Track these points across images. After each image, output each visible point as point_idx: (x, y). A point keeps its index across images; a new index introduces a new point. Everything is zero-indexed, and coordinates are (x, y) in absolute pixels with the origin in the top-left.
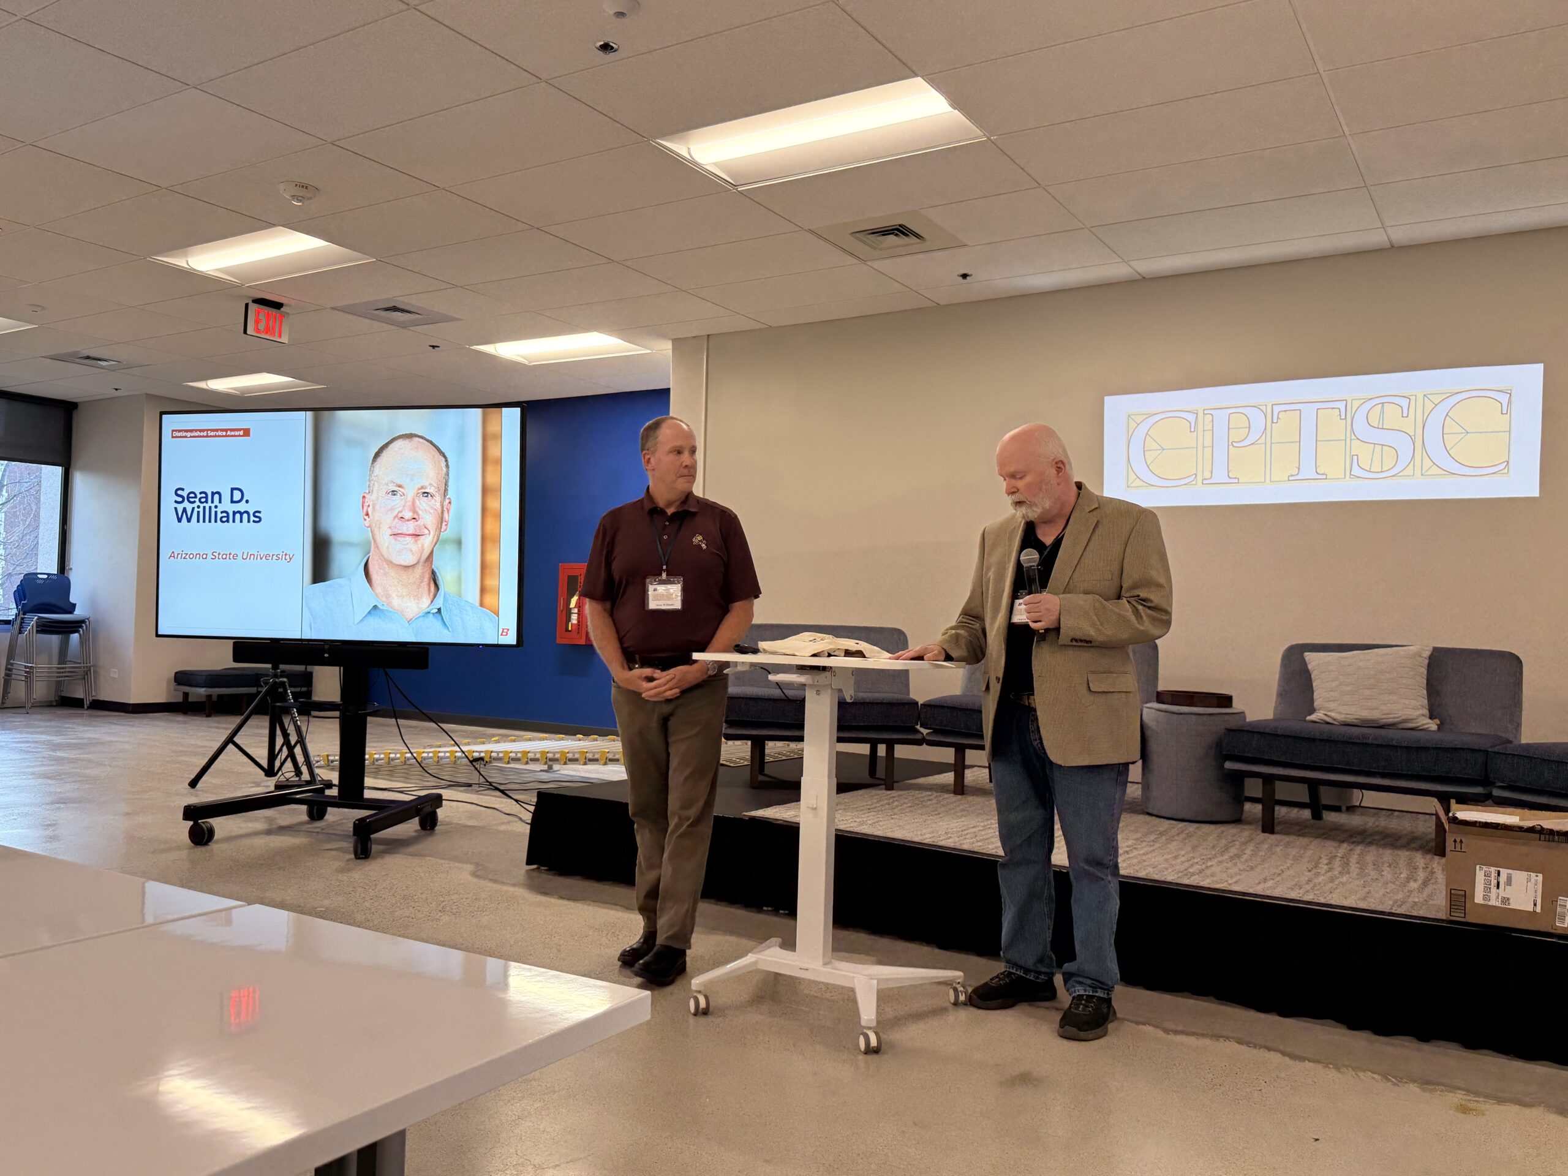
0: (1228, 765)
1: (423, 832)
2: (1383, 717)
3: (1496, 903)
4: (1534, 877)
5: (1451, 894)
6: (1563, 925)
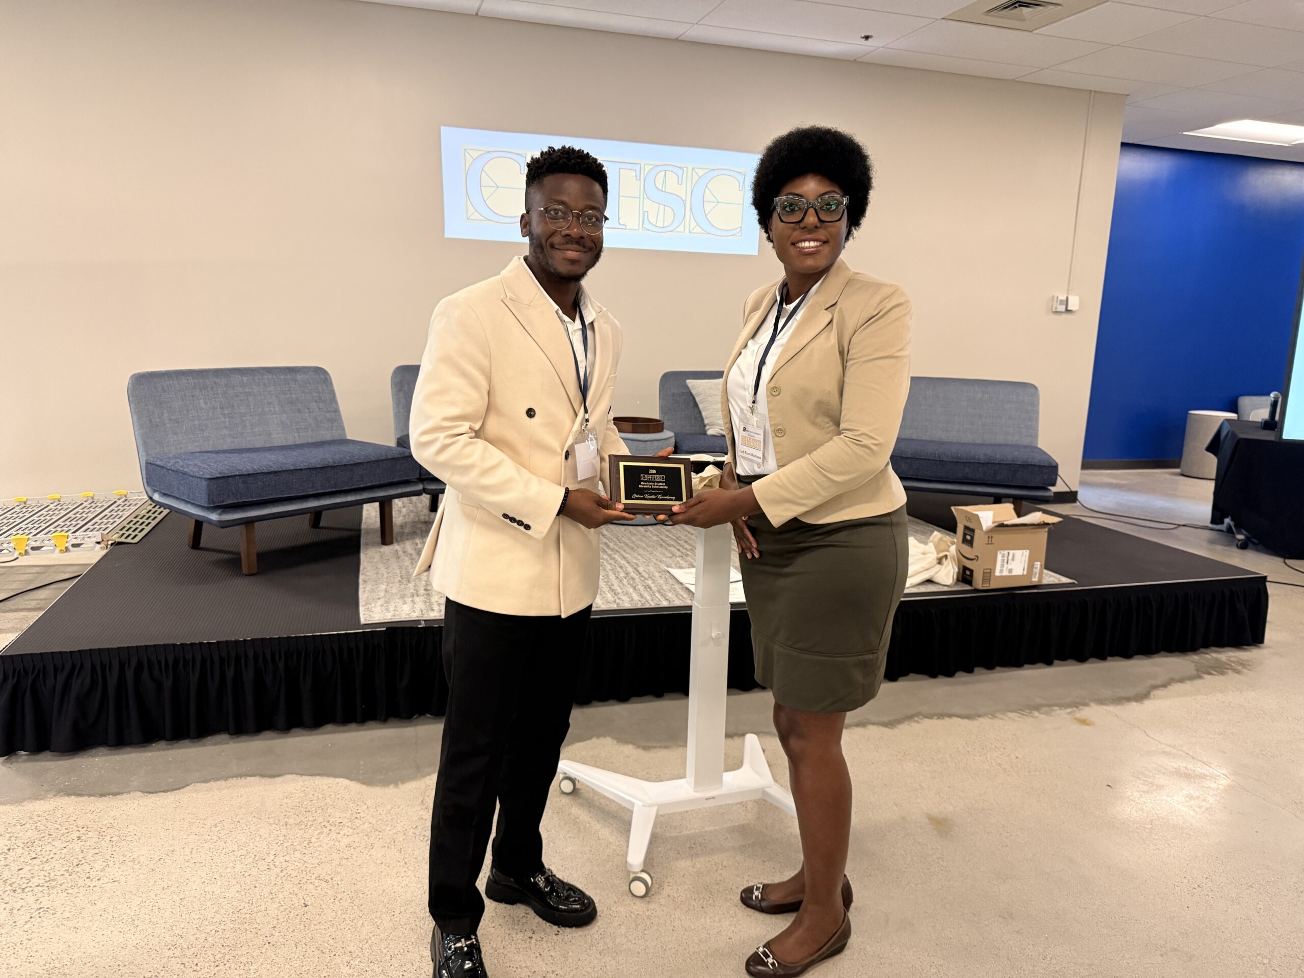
3: (1005, 573)
4: (1025, 553)
5: (984, 572)
6: (1035, 580)
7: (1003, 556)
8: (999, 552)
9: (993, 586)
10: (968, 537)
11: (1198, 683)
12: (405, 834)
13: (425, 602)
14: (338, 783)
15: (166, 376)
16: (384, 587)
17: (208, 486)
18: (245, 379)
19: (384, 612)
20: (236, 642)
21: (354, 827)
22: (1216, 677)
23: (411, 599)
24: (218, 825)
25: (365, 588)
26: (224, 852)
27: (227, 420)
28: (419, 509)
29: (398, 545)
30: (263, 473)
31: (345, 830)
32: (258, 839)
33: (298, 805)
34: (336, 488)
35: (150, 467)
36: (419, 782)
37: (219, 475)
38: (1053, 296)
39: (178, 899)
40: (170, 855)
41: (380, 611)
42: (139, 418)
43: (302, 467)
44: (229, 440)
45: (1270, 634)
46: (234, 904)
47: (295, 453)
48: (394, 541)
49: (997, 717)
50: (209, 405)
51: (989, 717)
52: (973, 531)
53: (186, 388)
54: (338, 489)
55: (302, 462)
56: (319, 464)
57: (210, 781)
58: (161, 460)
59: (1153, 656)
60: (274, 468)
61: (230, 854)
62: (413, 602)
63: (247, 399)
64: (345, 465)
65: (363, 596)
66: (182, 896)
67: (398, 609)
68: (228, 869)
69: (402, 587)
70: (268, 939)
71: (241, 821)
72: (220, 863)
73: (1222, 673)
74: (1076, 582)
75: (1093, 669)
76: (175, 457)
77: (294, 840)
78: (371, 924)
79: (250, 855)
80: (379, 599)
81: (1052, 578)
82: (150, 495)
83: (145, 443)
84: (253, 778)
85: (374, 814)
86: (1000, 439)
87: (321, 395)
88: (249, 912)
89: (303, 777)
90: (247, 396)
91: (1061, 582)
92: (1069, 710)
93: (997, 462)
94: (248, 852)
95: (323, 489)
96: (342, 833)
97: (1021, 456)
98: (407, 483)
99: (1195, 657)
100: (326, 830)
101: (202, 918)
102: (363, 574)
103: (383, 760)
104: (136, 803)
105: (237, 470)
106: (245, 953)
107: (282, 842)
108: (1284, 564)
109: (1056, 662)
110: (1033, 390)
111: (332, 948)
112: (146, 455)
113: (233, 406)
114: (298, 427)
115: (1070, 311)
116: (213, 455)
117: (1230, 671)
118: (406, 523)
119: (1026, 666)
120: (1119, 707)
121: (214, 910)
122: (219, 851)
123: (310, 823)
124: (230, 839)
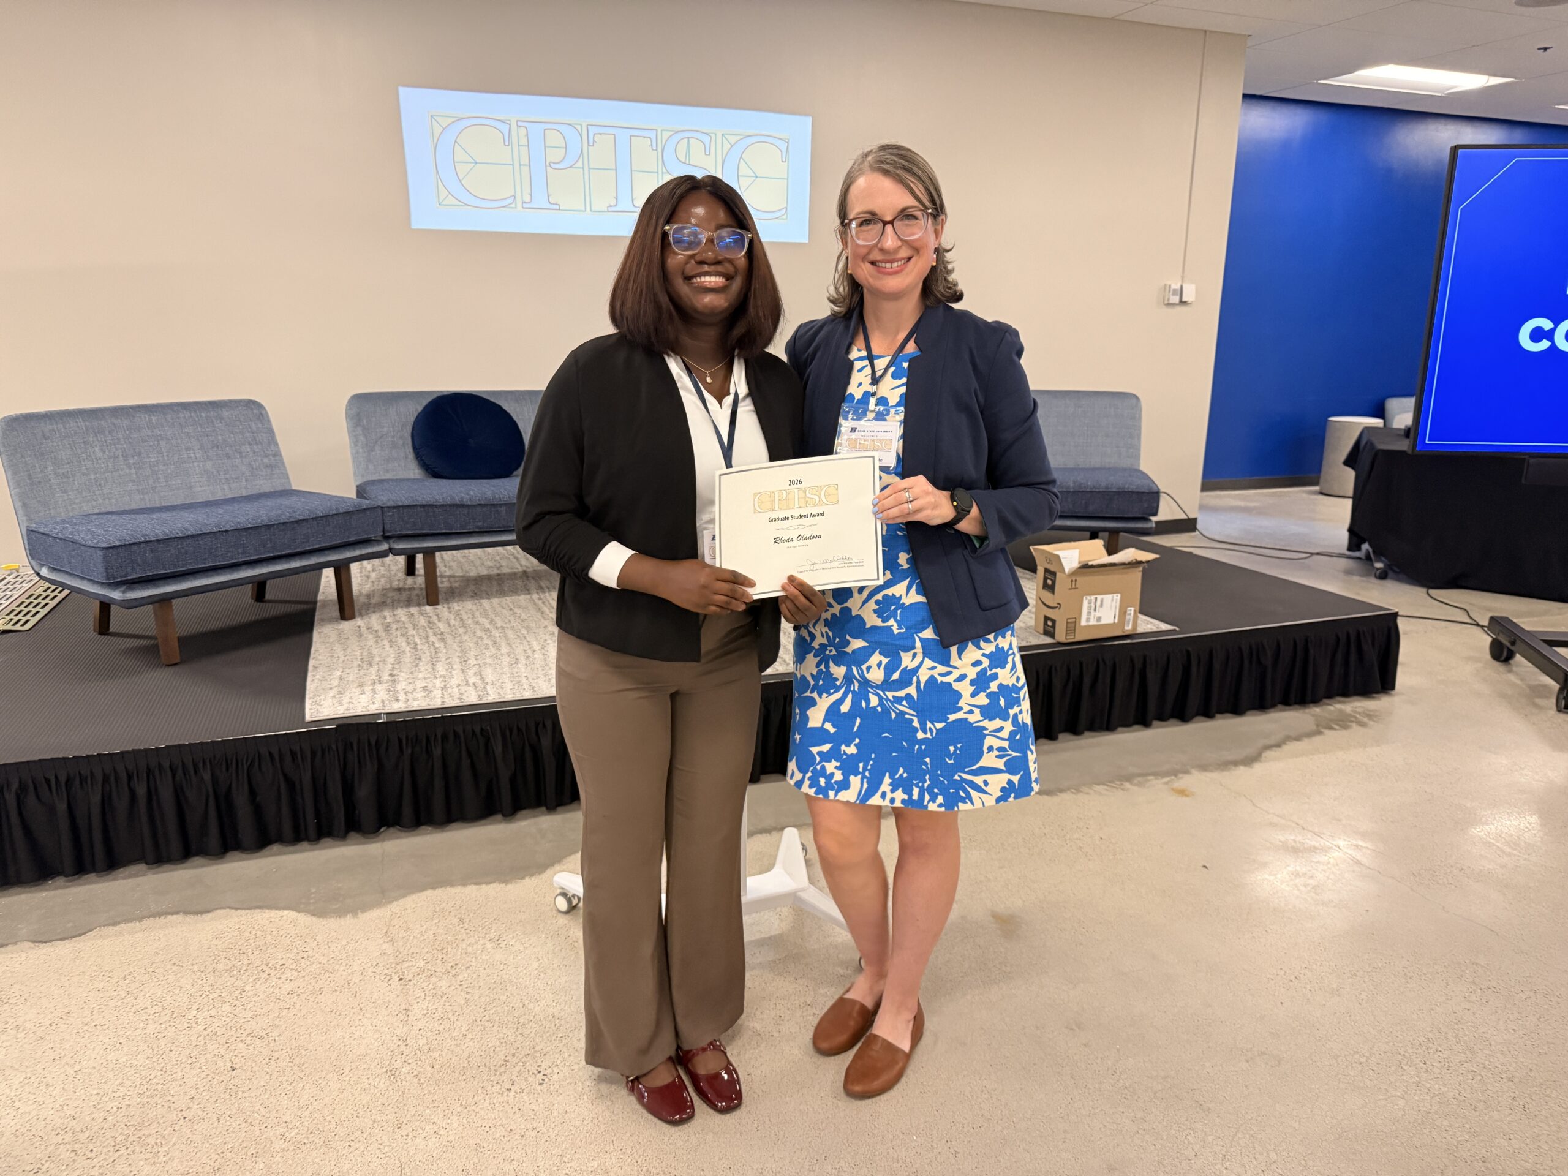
3: (1093, 622)
4: (1115, 597)
5: (1067, 623)
6: (1128, 628)
7: (1090, 602)
8: (1084, 598)
9: (1078, 638)
10: (1049, 582)
11: (1317, 739)
12: (362, 974)
13: (389, 691)
14: (282, 917)
15: (47, 419)
16: (339, 673)
17: (105, 557)
18: (154, 419)
19: (336, 705)
20: (147, 751)
21: (299, 969)
22: (1338, 732)
23: (371, 687)
24: (127, 977)
25: (314, 676)
26: (133, 1010)
27: (133, 471)
28: (393, 573)
29: (362, 619)
30: (177, 538)
31: (288, 974)
32: (177, 991)
33: (230, 946)
34: (273, 552)
35: (33, 535)
36: (383, 909)
37: (118, 543)
38: (1165, 285)
39: (72, 1072)
40: (64, 1017)
41: (331, 704)
42: (15, 473)
43: (228, 528)
44: (137, 497)
45: (1402, 678)
46: (144, 1073)
47: (221, 511)
48: (357, 614)
49: (1081, 791)
50: (107, 453)
51: (1073, 793)
52: (1054, 574)
53: (75, 433)
54: (277, 554)
55: (228, 521)
56: (249, 523)
57: (120, 923)
58: (46, 526)
59: (1268, 711)
60: (192, 531)
61: (142, 1012)
62: (374, 691)
63: (159, 444)
64: (284, 523)
65: (311, 686)
66: (77, 1068)
67: (354, 701)
68: (138, 1030)
69: (362, 672)
70: (183, 1113)
71: (156, 971)
72: (128, 1023)
73: (1345, 727)
74: (1177, 629)
75: (1199, 728)
76: (64, 521)
77: (223, 990)
78: (314, 1086)
79: (167, 1011)
80: (331, 689)
81: (1148, 625)
82: (37, 569)
83: (24, 505)
84: (175, 916)
85: (325, 952)
86: (1096, 461)
87: (255, 435)
88: (162, 1081)
89: (239, 911)
90: (158, 441)
91: (1159, 630)
92: (1166, 780)
93: (1088, 490)
94: (164, 1009)
95: (257, 555)
96: (284, 977)
97: (1116, 482)
98: (367, 542)
99: (1316, 710)
100: (263, 976)
101: (102, 1093)
102: (314, 658)
103: (340, 885)
104: (24, 955)
105: (143, 535)
106: (154, 1132)
107: (208, 993)
108: (1426, 596)
109: (1155, 723)
110: (1134, 401)
111: (263, 1120)
112: (27, 520)
113: (140, 454)
114: (228, 476)
115: (1185, 302)
116: (114, 517)
117: (1354, 725)
118: (374, 591)
119: (1120, 729)
120: (1226, 773)
121: (117, 1082)
122: (127, 1010)
123: (244, 968)
124: (143, 993)
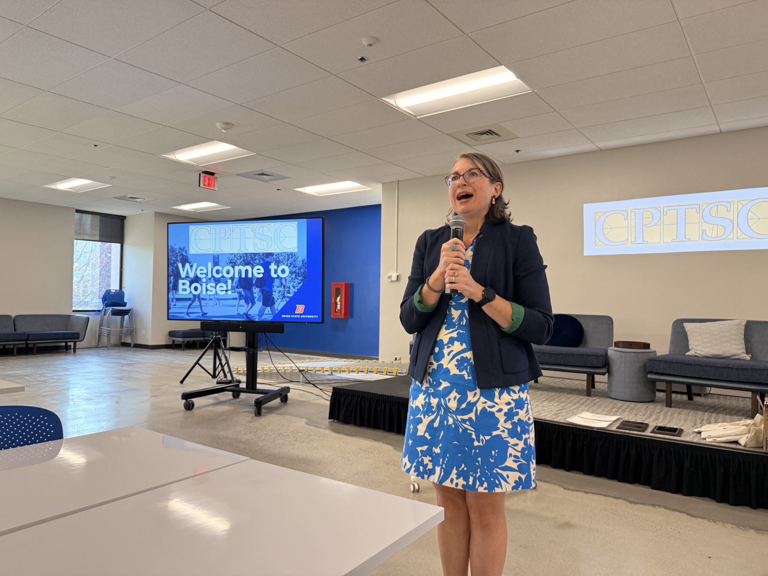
0: (649, 376)
1: (283, 404)
2: (724, 353)
